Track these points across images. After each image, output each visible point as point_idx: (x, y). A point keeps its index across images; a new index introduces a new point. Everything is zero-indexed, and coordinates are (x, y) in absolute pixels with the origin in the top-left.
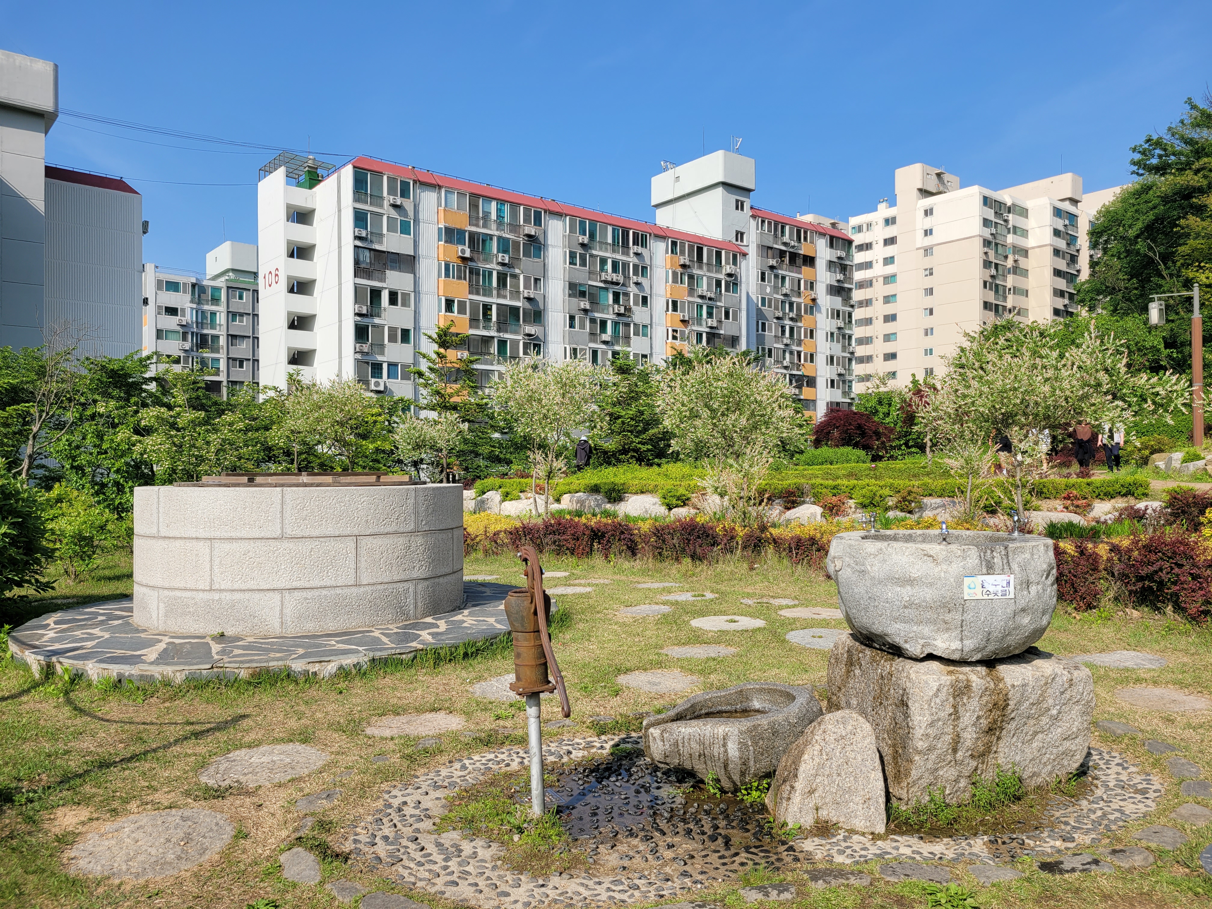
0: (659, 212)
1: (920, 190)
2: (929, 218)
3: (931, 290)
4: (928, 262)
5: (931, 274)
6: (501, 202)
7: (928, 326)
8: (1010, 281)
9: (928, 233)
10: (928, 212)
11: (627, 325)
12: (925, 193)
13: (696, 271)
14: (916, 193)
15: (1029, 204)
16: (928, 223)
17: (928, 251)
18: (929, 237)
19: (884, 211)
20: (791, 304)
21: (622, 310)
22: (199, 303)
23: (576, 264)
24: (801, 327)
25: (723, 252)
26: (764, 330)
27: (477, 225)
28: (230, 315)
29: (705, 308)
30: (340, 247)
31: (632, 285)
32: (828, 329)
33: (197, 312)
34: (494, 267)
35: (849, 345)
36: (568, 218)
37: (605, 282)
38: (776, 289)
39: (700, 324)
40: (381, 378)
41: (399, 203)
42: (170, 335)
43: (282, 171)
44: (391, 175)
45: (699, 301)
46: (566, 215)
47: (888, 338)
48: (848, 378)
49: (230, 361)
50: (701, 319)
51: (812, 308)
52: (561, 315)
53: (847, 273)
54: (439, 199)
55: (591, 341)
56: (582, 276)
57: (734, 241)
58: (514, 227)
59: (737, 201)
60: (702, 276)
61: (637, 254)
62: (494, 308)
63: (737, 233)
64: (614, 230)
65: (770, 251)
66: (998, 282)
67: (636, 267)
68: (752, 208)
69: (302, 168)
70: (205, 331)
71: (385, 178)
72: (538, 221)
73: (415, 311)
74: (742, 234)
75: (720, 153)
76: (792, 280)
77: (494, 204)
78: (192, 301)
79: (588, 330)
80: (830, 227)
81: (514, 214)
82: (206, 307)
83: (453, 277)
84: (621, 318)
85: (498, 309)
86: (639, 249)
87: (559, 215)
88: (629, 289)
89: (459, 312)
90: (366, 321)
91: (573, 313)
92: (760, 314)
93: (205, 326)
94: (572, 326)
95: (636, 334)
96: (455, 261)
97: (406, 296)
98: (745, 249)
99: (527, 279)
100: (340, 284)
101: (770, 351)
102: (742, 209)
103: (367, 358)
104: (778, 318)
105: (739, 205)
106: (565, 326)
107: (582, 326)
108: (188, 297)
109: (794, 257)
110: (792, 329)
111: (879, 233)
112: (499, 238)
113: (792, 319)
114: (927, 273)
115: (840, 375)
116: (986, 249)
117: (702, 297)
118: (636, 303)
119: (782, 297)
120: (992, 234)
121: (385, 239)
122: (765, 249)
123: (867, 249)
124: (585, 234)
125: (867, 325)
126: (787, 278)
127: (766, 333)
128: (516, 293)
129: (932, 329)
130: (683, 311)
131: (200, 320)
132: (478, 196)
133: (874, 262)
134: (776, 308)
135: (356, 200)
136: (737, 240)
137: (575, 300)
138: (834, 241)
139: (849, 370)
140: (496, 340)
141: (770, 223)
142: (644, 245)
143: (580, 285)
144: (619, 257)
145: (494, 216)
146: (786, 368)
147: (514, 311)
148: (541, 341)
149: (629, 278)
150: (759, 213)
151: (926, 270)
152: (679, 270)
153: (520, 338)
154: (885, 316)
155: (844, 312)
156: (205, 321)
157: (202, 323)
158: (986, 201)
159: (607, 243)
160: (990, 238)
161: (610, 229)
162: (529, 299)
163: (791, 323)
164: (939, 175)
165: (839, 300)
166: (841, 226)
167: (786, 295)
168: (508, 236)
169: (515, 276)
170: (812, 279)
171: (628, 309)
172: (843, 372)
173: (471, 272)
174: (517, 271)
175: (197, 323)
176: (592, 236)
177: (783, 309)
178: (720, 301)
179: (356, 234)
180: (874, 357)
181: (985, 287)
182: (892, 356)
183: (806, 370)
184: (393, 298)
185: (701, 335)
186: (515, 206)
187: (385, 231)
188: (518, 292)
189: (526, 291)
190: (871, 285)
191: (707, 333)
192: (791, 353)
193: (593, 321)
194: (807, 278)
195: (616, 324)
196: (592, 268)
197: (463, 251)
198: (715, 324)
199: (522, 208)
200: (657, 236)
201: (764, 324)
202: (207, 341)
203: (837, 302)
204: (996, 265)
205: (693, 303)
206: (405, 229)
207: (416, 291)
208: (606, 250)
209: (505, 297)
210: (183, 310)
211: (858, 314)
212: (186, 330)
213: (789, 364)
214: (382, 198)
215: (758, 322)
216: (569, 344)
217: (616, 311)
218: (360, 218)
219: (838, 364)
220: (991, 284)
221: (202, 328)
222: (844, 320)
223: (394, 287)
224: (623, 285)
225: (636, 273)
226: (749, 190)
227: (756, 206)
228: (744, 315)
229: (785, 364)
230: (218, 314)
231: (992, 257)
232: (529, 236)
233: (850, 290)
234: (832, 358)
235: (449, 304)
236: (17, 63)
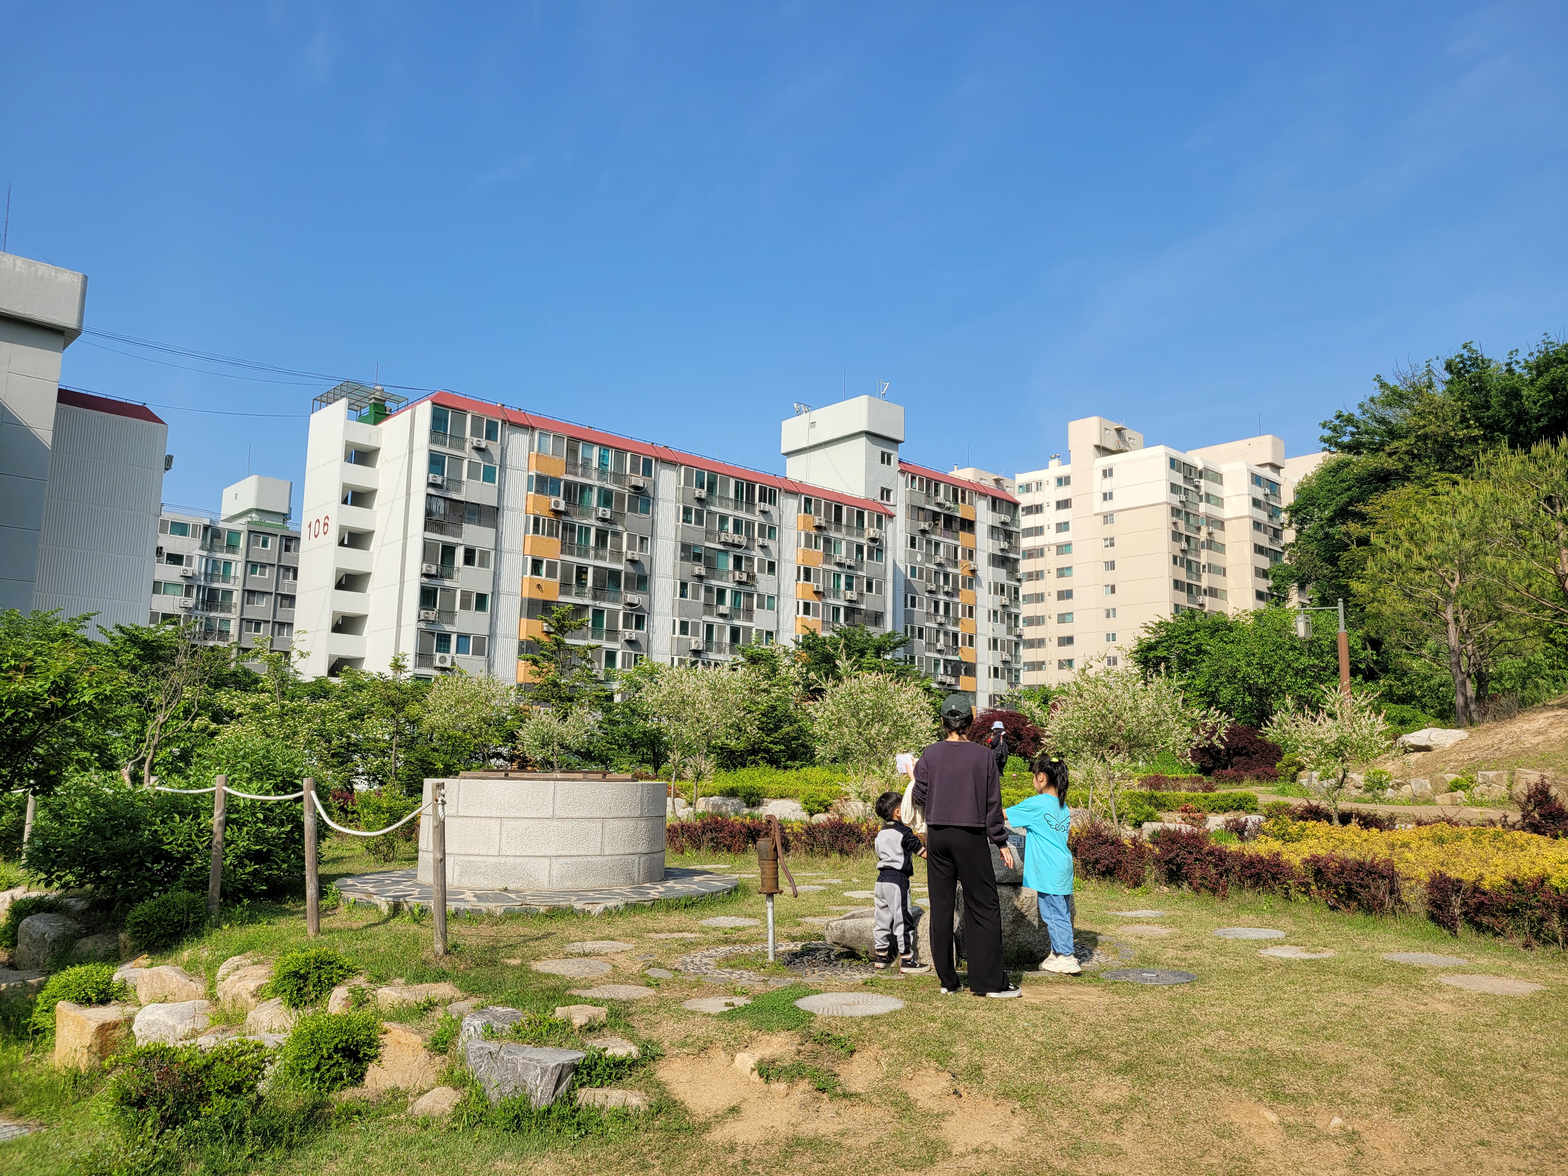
0: (790, 461)
1: (1098, 447)
2: (1108, 480)
3: (1113, 563)
4: (1108, 531)
5: (1112, 545)
6: (605, 447)
7: (1110, 607)
8: (1204, 557)
9: (1108, 496)
10: (1107, 473)
11: (750, 595)
12: (1103, 450)
13: (833, 534)
14: (1093, 450)
15: (1223, 469)
16: (1107, 485)
17: (1108, 518)
18: (1109, 502)
19: (1055, 469)
20: (946, 576)
21: (744, 578)
22: (211, 550)
23: (690, 522)
24: (958, 604)
25: (866, 513)
26: (913, 605)
27: (576, 474)
28: (249, 566)
29: (843, 577)
30: (408, 494)
31: (756, 548)
32: (991, 607)
33: (207, 560)
34: (592, 522)
35: (1016, 626)
36: (683, 468)
37: (725, 544)
38: (928, 557)
39: (836, 595)
40: (448, 652)
41: (483, 446)
42: (170, 589)
43: (343, 403)
44: (476, 413)
45: (837, 569)
46: (681, 465)
47: (1062, 618)
48: (1014, 666)
49: (244, 623)
50: (838, 591)
51: (971, 581)
52: (672, 581)
53: (1013, 541)
54: (531, 442)
55: (705, 613)
56: (697, 535)
57: (879, 499)
58: (619, 477)
59: (883, 454)
60: (841, 540)
61: (763, 512)
62: (590, 571)
63: (883, 490)
64: (737, 483)
65: (921, 513)
66: (1190, 558)
67: (762, 527)
68: (900, 462)
69: (366, 400)
70: (215, 585)
71: (469, 417)
72: (647, 471)
73: (495, 573)
74: (889, 491)
75: (864, 399)
76: (948, 547)
77: (596, 449)
78: (202, 548)
79: (702, 600)
80: (993, 485)
81: (620, 462)
82: (219, 555)
83: (543, 533)
84: (742, 587)
85: (595, 573)
86: (767, 507)
87: (673, 464)
88: (753, 553)
89: (548, 575)
90: (434, 583)
91: (685, 579)
92: (908, 585)
93: (214, 578)
94: (683, 595)
95: (760, 606)
96: (545, 515)
97: (485, 554)
98: (891, 510)
99: (631, 538)
100: (405, 538)
101: (921, 630)
102: (889, 463)
103: (432, 628)
104: (930, 592)
105: (885, 459)
106: (675, 595)
107: (696, 596)
108: (198, 542)
109: (949, 520)
110: (947, 605)
111: (1050, 495)
112: (600, 489)
113: (947, 593)
114: (1108, 543)
115: (1005, 662)
116: (1175, 519)
117: (840, 565)
118: (761, 570)
119: (935, 567)
120: (1181, 502)
121: (464, 487)
122: (916, 510)
123: (1037, 512)
124: (702, 487)
125: (1037, 601)
126: (942, 545)
127: (916, 609)
128: (617, 555)
129: (1114, 610)
130: (817, 580)
131: (209, 571)
132: (578, 440)
133: (1046, 528)
134: (929, 580)
135: (433, 441)
136: (882, 498)
137: (688, 564)
138: (996, 503)
139: (1016, 657)
140: (590, 610)
141: (921, 480)
142: (772, 501)
143: (695, 546)
144: (742, 515)
145: (595, 464)
146: (940, 651)
147: (614, 575)
148: (644, 611)
149: (754, 540)
150: (908, 468)
151: (1106, 539)
152: (814, 532)
153: (620, 607)
154: (1059, 592)
155: (1009, 587)
156: (216, 572)
157: (212, 575)
158: (1174, 463)
159: (728, 499)
160: (1179, 506)
161: (732, 482)
162: (633, 562)
163: (946, 598)
164: (1119, 431)
165: (1003, 572)
166: (1006, 482)
167: (940, 565)
168: (611, 487)
169: (617, 534)
170: (972, 547)
171: (751, 577)
172: (1008, 658)
173: (565, 528)
174: (620, 528)
175: (206, 573)
176: (711, 489)
177: (937, 581)
178: (862, 570)
179: (431, 480)
180: (1047, 640)
181: (1175, 562)
182: (1068, 641)
183: (964, 655)
184: (469, 558)
185: (838, 609)
186: (620, 452)
187: (464, 477)
188: (620, 553)
189: (630, 552)
190: (1042, 555)
191: (845, 607)
192: (946, 634)
193: (709, 589)
194: (965, 545)
195: (736, 594)
196: (709, 527)
197: (557, 504)
198: (855, 598)
199: (629, 455)
200: (788, 492)
201: (913, 599)
202: (216, 597)
203: (1001, 575)
204: (1188, 539)
205: (829, 571)
206: (489, 476)
207: (497, 548)
208: (727, 507)
209: (604, 558)
210: (190, 558)
211: (1026, 588)
212: (190, 582)
213: (943, 647)
214: (464, 440)
215: (906, 596)
216: (680, 616)
217: (737, 579)
218: (436, 462)
219: (1003, 649)
220: (1182, 559)
221: (212, 581)
222: (1009, 596)
223: (471, 543)
224: (747, 548)
225: (762, 534)
226: (897, 442)
227: (905, 459)
228: (889, 587)
229: (939, 647)
230: (234, 564)
231: (1182, 528)
232: (636, 488)
233: (1016, 561)
234: (995, 641)
235: (536, 565)
236: (40, 273)
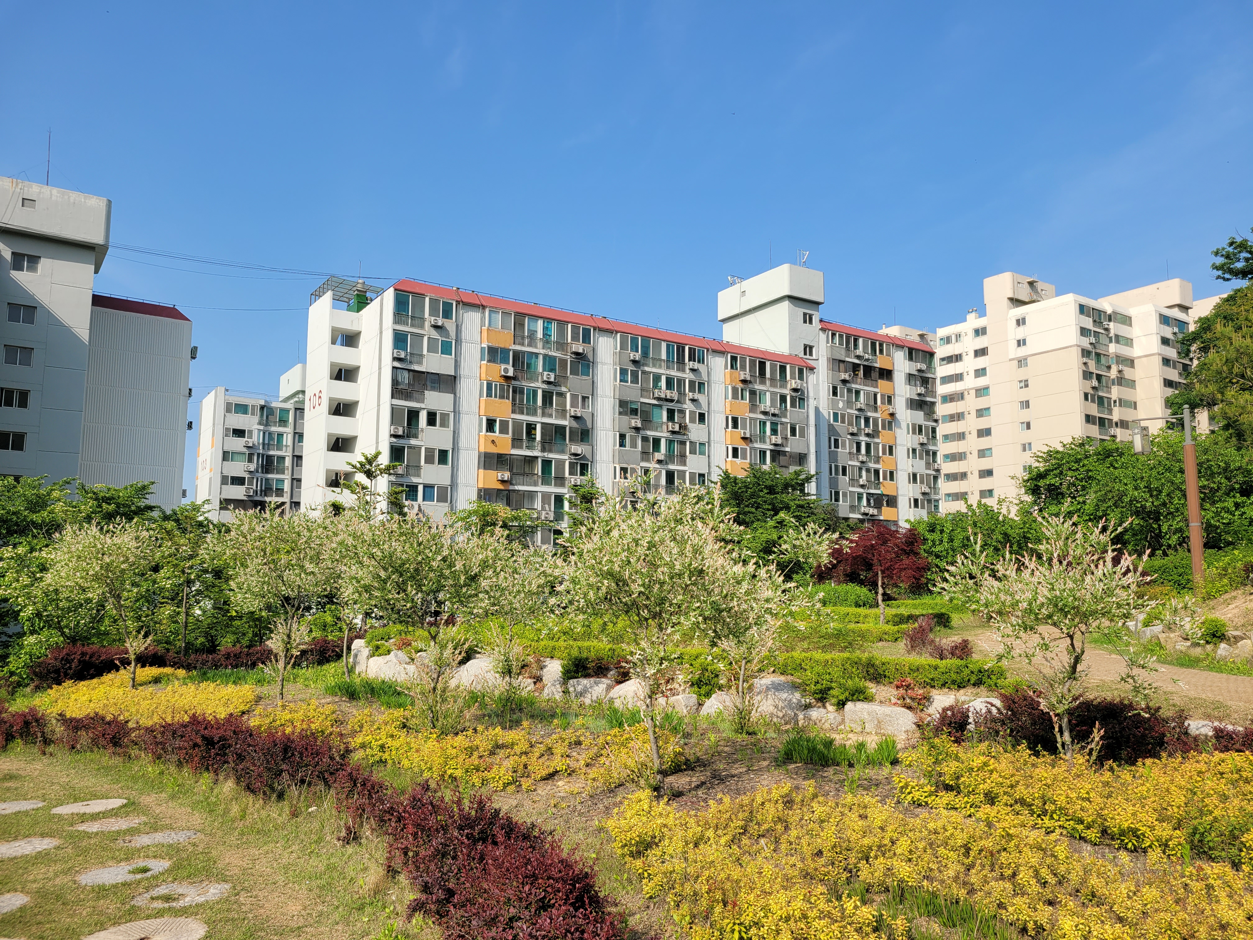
0: (726, 327)
1: (1011, 299)
2: (1022, 328)
3: (1027, 402)
4: (1023, 374)
5: (1027, 386)
6: (548, 320)
7: (1026, 441)
8: (1115, 393)
9: (1021, 343)
10: (1021, 322)
11: (683, 443)
12: (1016, 302)
13: (758, 387)
14: (1006, 302)
15: (1132, 312)
16: (1021, 333)
17: (1022, 362)
18: (1023, 348)
19: (973, 321)
20: (867, 420)
21: (677, 428)
22: (267, 425)
23: (627, 382)
24: (878, 444)
25: (788, 367)
26: (836, 446)
27: (523, 344)
28: (297, 436)
29: (768, 425)
30: (380, 368)
31: (687, 401)
32: (909, 445)
33: (264, 433)
34: (539, 386)
35: (934, 461)
36: (619, 335)
37: (659, 399)
38: (849, 403)
39: (763, 440)
40: (416, 500)
41: (440, 324)
42: (236, 456)
43: (329, 295)
44: (434, 296)
45: (762, 417)
46: (617, 332)
47: (982, 453)
48: (933, 497)
49: (295, 482)
50: (764, 437)
51: (890, 423)
52: (611, 434)
53: (929, 386)
54: (483, 319)
55: (643, 460)
56: (633, 393)
57: (802, 355)
58: (561, 345)
59: (805, 314)
60: (765, 392)
61: (693, 370)
62: (539, 427)
63: (805, 347)
64: (668, 347)
65: (842, 365)
66: (1101, 394)
67: (692, 383)
68: (821, 321)
69: (351, 292)
70: (271, 453)
71: (427, 300)
72: (586, 339)
73: (454, 432)
74: (811, 348)
75: (785, 269)
76: (867, 394)
77: (540, 323)
78: (260, 423)
79: (640, 448)
80: (918, 339)
81: (562, 332)
82: (273, 429)
83: (496, 396)
84: (675, 436)
85: (542, 428)
86: (696, 365)
87: (609, 332)
88: (685, 406)
89: (501, 432)
90: (402, 442)
91: (623, 431)
92: (832, 430)
93: (271, 447)
94: (622, 444)
95: (693, 452)
96: (497, 380)
97: (445, 416)
98: (812, 363)
99: (574, 397)
100: (379, 405)
101: (844, 469)
102: (811, 322)
103: (401, 480)
104: (852, 434)
105: (807, 318)
106: (614, 445)
107: (634, 445)
108: (256, 419)
109: (868, 370)
110: (868, 446)
111: (970, 344)
112: (545, 356)
113: (868, 435)
114: (1023, 384)
115: (924, 494)
116: (1085, 360)
117: (765, 413)
118: (692, 421)
119: (856, 412)
120: (1091, 344)
121: (425, 360)
122: (837, 363)
123: (957, 361)
124: (637, 351)
125: (959, 440)
126: (862, 393)
127: (840, 450)
128: (562, 413)
129: (1030, 444)
130: (744, 427)
131: (266, 442)
132: (524, 315)
133: (965, 374)
134: (850, 423)
135: (396, 322)
136: (805, 354)
137: (625, 418)
138: (912, 353)
139: (935, 489)
140: (540, 461)
141: (841, 336)
142: (701, 361)
143: (631, 402)
144: (674, 373)
145: (540, 335)
146: (862, 486)
147: (560, 430)
148: (588, 460)
149: (685, 394)
150: (828, 326)
151: (1021, 382)
152: (740, 386)
153: (566, 457)
154: (978, 431)
155: (927, 427)
156: (271, 443)
157: (269, 444)
158: (1083, 309)
159: (661, 360)
160: (1089, 347)
161: (664, 345)
162: (576, 418)
163: (867, 439)
164: (1031, 284)
165: (921, 414)
166: (930, 337)
167: (860, 410)
168: (554, 354)
169: (561, 395)
170: (890, 393)
171: (683, 427)
172: (927, 490)
173: (514, 392)
174: (564, 389)
175: (264, 444)
176: (645, 354)
177: (858, 424)
178: (786, 417)
179: (395, 355)
180: (969, 473)
181: (1086, 398)
182: (988, 473)
183: (886, 488)
184: (432, 419)
185: (765, 452)
186: (562, 324)
187: (425, 352)
188: (564, 411)
189: (572, 410)
190: (962, 398)
191: (771, 450)
192: (868, 471)
193: (645, 439)
194: (884, 392)
195: (670, 442)
196: (644, 385)
197: (506, 370)
198: (779, 441)
199: (570, 325)
200: (715, 351)
201: (836, 441)
202: (272, 462)
203: (919, 417)
204: (1099, 377)
205: (755, 419)
206: (446, 349)
207: (456, 411)
208: (660, 367)
209: (550, 416)
210: (250, 432)
211: (943, 429)
212: (252, 451)
213: (866, 483)
214: (423, 319)
215: (830, 439)
216: (619, 463)
217: (670, 429)
218: (399, 339)
219: (922, 482)
220: (1093, 396)
221: (269, 449)
222: (927, 435)
223: (433, 407)
224: (678, 402)
225: (692, 389)
226: (818, 304)
227: (825, 318)
228: (812, 430)
229: (861, 483)
230: (285, 435)
231: (1092, 366)
232: (577, 354)
233: (933, 404)
234: (915, 476)
235: (491, 424)
236: (72, 200)
